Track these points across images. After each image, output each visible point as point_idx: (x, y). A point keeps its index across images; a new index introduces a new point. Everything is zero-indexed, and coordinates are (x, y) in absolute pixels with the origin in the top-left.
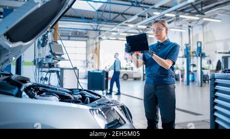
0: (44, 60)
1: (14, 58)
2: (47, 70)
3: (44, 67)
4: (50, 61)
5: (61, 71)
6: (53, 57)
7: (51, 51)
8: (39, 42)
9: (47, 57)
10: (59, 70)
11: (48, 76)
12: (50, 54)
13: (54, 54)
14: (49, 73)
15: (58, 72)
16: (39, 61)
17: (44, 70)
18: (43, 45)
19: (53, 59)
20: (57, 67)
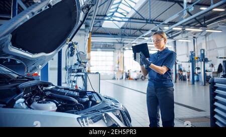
0: (73, 67)
1: (40, 66)
2: (75, 74)
3: (73, 72)
4: (77, 67)
5: (85, 76)
6: (79, 64)
7: (78, 60)
8: (68, 53)
9: (76, 64)
10: (84, 74)
11: (75, 79)
12: (77, 62)
13: (80, 62)
14: (76, 77)
15: (82, 76)
16: (69, 68)
17: (72, 74)
18: (72, 55)
19: (80, 66)
20: (84, 72)
